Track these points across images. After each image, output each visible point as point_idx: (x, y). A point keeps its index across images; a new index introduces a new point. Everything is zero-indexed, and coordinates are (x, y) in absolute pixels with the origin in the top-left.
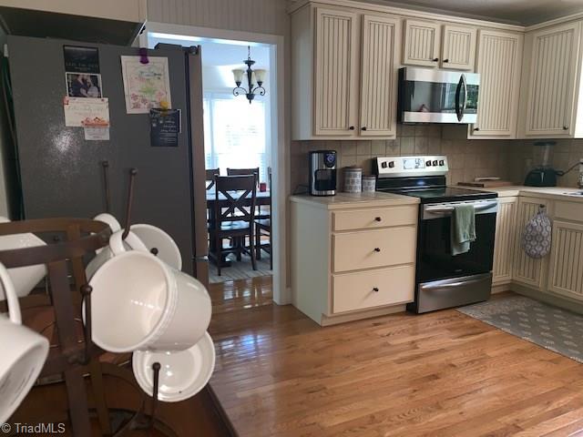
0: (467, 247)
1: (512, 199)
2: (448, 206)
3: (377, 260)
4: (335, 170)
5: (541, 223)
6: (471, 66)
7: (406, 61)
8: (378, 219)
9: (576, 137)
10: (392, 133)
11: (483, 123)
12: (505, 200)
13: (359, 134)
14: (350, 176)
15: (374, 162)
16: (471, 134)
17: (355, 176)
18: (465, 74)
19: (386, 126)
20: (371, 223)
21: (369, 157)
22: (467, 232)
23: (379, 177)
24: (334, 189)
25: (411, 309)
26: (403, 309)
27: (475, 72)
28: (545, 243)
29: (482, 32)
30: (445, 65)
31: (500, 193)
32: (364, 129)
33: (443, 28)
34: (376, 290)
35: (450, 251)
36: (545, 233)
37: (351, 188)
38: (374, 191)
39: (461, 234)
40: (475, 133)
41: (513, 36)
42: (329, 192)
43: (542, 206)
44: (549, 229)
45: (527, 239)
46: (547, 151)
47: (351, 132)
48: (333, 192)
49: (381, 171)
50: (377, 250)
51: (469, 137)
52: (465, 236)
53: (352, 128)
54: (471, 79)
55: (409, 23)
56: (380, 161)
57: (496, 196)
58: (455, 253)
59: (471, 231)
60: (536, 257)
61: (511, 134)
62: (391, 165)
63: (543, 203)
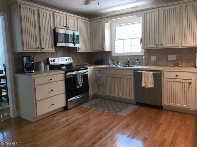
0: (81, 85)
1: (92, 69)
2: (74, 73)
3: (52, 94)
4: (33, 63)
5: (100, 75)
6: (76, 29)
7: (56, 26)
8: (51, 79)
9: (106, 51)
10: (53, 50)
11: (82, 47)
12: (90, 70)
13: (41, 50)
14: (39, 65)
15: (48, 60)
16: (79, 50)
17: (41, 65)
18: (75, 31)
19: (51, 47)
20: (49, 81)
21: (46, 58)
22: (80, 80)
23: (50, 65)
24: (34, 70)
25: (65, 108)
26: (63, 109)
27: (78, 31)
28: (102, 81)
29: (78, 19)
30: (68, 28)
31: (89, 68)
32: (43, 48)
33: (66, 17)
34: (53, 104)
35: (76, 87)
36: (102, 78)
37: (40, 69)
38: (49, 70)
39: (79, 81)
40: (80, 50)
41: (87, 21)
42: (32, 71)
43: (100, 71)
44: (102, 77)
45: (97, 80)
46: (99, 55)
47: (38, 49)
48: (33, 71)
49: (51, 63)
50: (52, 90)
51: (78, 51)
52: (80, 82)
53: (39, 48)
54: (77, 33)
55: (55, 14)
56: (50, 59)
57: (87, 69)
58: (78, 88)
59: (81, 80)
60: (100, 86)
61: (89, 50)
62: (54, 61)
63: (100, 70)
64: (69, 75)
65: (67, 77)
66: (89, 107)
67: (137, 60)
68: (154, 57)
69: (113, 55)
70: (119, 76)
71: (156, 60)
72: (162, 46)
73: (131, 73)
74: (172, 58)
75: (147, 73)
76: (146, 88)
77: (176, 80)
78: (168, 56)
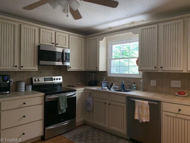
0: (65, 111)
1: (82, 91)
3: (24, 121)
4: (9, 83)
5: (89, 99)
6: (67, 46)
7: (41, 43)
8: (24, 103)
9: (100, 71)
10: (36, 68)
11: (72, 65)
12: (79, 92)
13: (20, 69)
14: (19, 85)
15: (32, 79)
16: (69, 69)
17: (21, 85)
18: (64, 49)
19: (33, 65)
20: (22, 105)
21: (30, 77)
22: (64, 105)
23: (33, 85)
24: (9, 91)
25: (43, 138)
26: (40, 138)
27: (69, 49)
28: (91, 106)
29: (70, 36)
30: (57, 45)
31: (77, 89)
32: (22, 67)
33: (55, 33)
34: (24, 134)
35: (58, 113)
36: (91, 103)
37: (19, 90)
38: (31, 90)
39: (61, 106)
40: (70, 69)
41: (81, 39)
42: (6, 93)
43: (90, 93)
44: (92, 101)
45: (86, 104)
46: (93, 75)
47: (16, 68)
48: (8, 92)
49: (34, 82)
50: (24, 116)
51: (68, 70)
52: (63, 107)
53: (16, 66)
54: (68, 51)
55: (41, 30)
56: (34, 79)
57: (76, 91)
58: (60, 113)
59: (65, 104)
60: (89, 111)
61: (83, 69)
62: (38, 80)
63: (90, 92)
64: (49, 99)
65: (47, 101)
66: (71, 138)
67: (134, 84)
68: (154, 81)
69: (109, 75)
70: (110, 102)
71: (156, 85)
72: (162, 69)
73: (124, 100)
74: (176, 84)
75: (142, 103)
76: (140, 121)
77: (179, 116)
78: (171, 81)
